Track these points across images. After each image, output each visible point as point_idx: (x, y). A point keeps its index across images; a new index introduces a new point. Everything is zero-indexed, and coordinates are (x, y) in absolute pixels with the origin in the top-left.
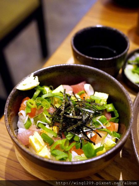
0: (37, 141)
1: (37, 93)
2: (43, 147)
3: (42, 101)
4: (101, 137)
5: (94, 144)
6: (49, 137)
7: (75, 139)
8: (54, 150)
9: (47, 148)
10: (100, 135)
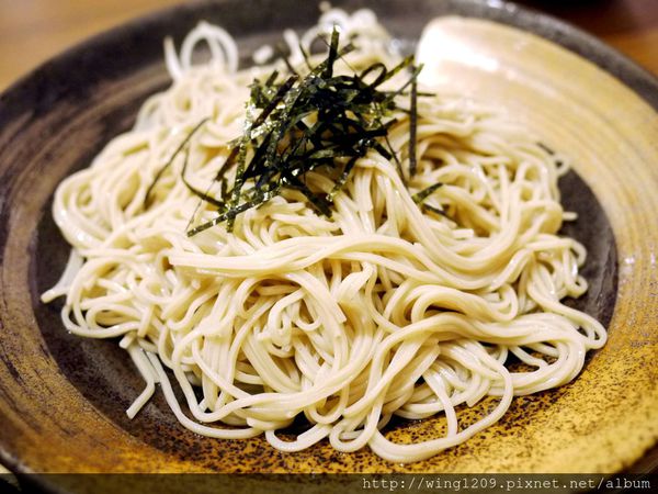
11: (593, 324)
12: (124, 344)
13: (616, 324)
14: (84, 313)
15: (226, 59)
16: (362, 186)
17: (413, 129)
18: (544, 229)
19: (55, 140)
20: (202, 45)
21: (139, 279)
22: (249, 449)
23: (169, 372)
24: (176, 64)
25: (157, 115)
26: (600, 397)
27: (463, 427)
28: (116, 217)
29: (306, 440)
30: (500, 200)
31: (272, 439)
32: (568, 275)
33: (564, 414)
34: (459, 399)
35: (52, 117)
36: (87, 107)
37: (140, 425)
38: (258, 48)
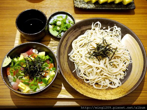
0: (22, 86)
1: (12, 65)
2: (26, 87)
3: (16, 66)
4: (48, 73)
5: (46, 77)
6: (27, 82)
7: (38, 78)
8: (31, 86)
9: (27, 87)
10: (47, 72)
11: (121, 84)
12: (74, 63)
13: (123, 85)
14: (72, 58)
15: (99, 27)
16: (104, 60)
17: (113, 55)
18: (122, 71)
19: (75, 33)
20: (97, 24)
21: (78, 57)
22: (82, 80)
23: (78, 68)
24: (93, 26)
25: (88, 32)
26: (115, 92)
27: (102, 87)
28: (79, 47)
29: (88, 82)
30: (120, 65)
31: (85, 80)
32: (122, 77)
33: (111, 91)
34: (103, 85)
35: (76, 30)
36: (80, 29)
37: (73, 73)
38: (104, 27)
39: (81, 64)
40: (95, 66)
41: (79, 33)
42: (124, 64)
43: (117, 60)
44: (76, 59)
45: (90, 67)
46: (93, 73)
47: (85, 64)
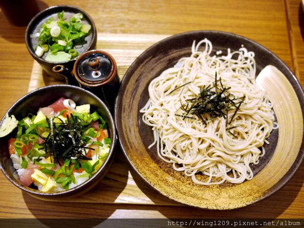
0: (39, 177)
1: (19, 132)
2: (47, 180)
3: (28, 136)
4: (94, 150)
5: (91, 159)
6: (49, 170)
7: (73, 162)
8: (58, 178)
9: (51, 180)
10: (92, 149)
12: (153, 129)
13: (256, 176)
14: (148, 119)
16: (216, 122)
17: (236, 112)
18: (256, 146)
19: (156, 64)
21: (161, 117)
22: (168, 166)
23: (160, 139)
27: (211, 182)
28: (162, 94)
29: (180, 169)
31: (174, 165)
32: (255, 159)
34: (214, 176)
35: (157, 58)
36: (166, 56)
37: (150, 151)
39: (167, 130)
40: (196, 136)
41: (164, 64)
42: (261, 132)
43: (243, 122)
44: (157, 121)
45: (186, 137)
46: (191, 151)
47: (175, 130)
